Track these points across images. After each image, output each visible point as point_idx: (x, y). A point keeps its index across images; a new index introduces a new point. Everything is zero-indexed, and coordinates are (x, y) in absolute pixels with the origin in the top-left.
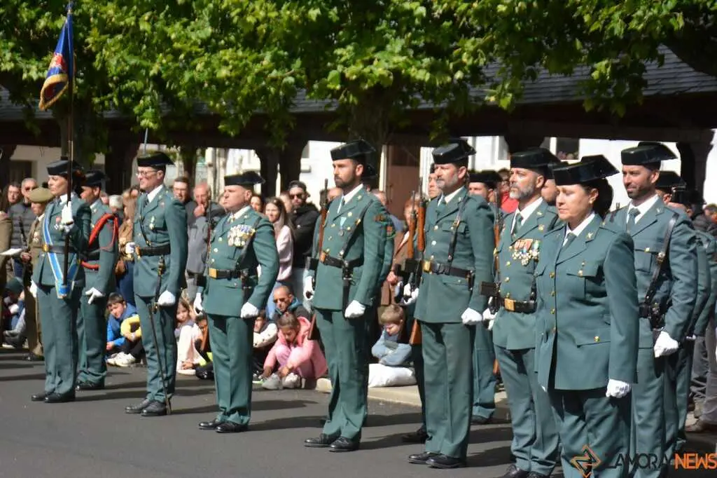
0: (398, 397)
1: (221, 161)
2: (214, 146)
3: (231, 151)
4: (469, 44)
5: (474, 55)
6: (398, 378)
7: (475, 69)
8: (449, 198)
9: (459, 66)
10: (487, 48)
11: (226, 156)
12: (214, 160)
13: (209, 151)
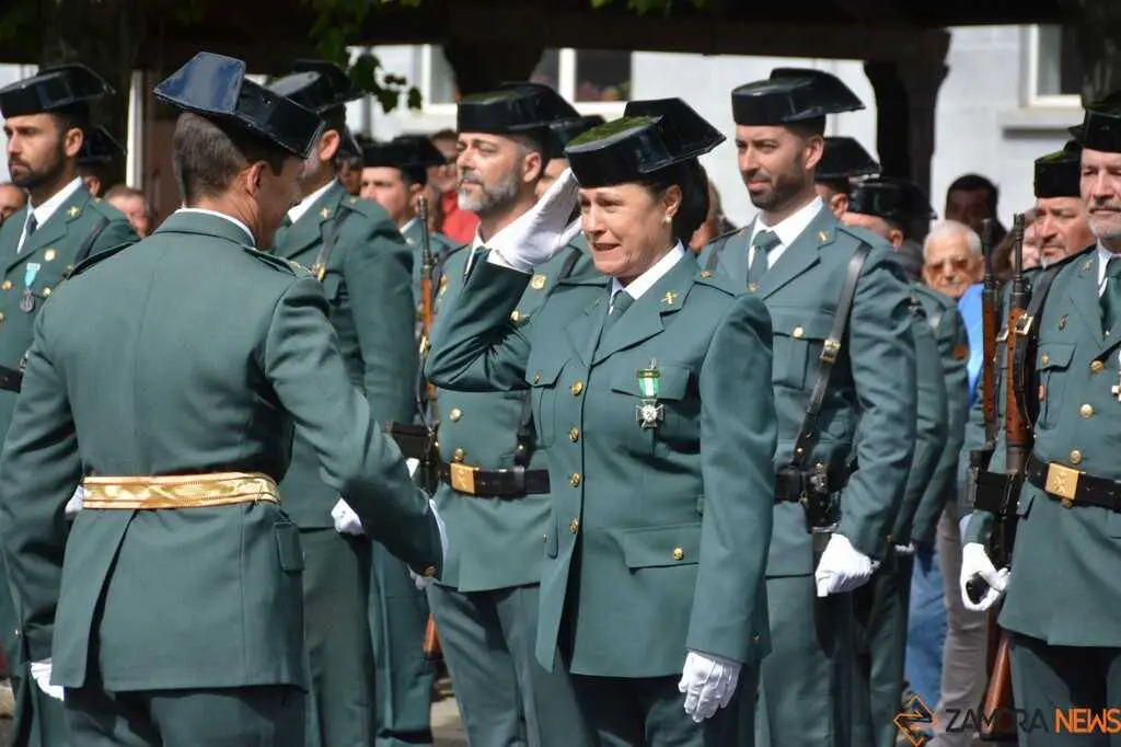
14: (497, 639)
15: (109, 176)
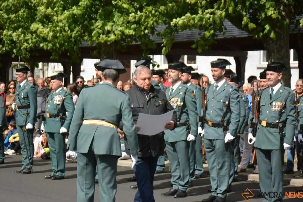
0: (125, 164)
1: (46, 68)
2: (43, 62)
3: (50, 64)
11: (48, 66)
12: (43, 67)
13: (40, 64)
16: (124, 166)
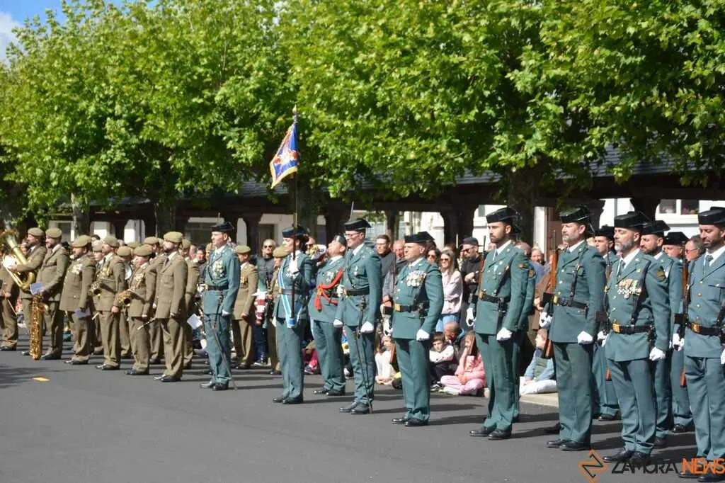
0: (547, 401)
1: (416, 221)
2: (411, 210)
3: (424, 214)
4: (596, 132)
5: (601, 139)
6: (547, 387)
7: (601, 150)
8: (572, 249)
9: (590, 148)
10: (609, 135)
11: (420, 217)
12: (411, 220)
13: (407, 214)
14: (627, 377)
15: (529, 240)
16: (546, 404)
